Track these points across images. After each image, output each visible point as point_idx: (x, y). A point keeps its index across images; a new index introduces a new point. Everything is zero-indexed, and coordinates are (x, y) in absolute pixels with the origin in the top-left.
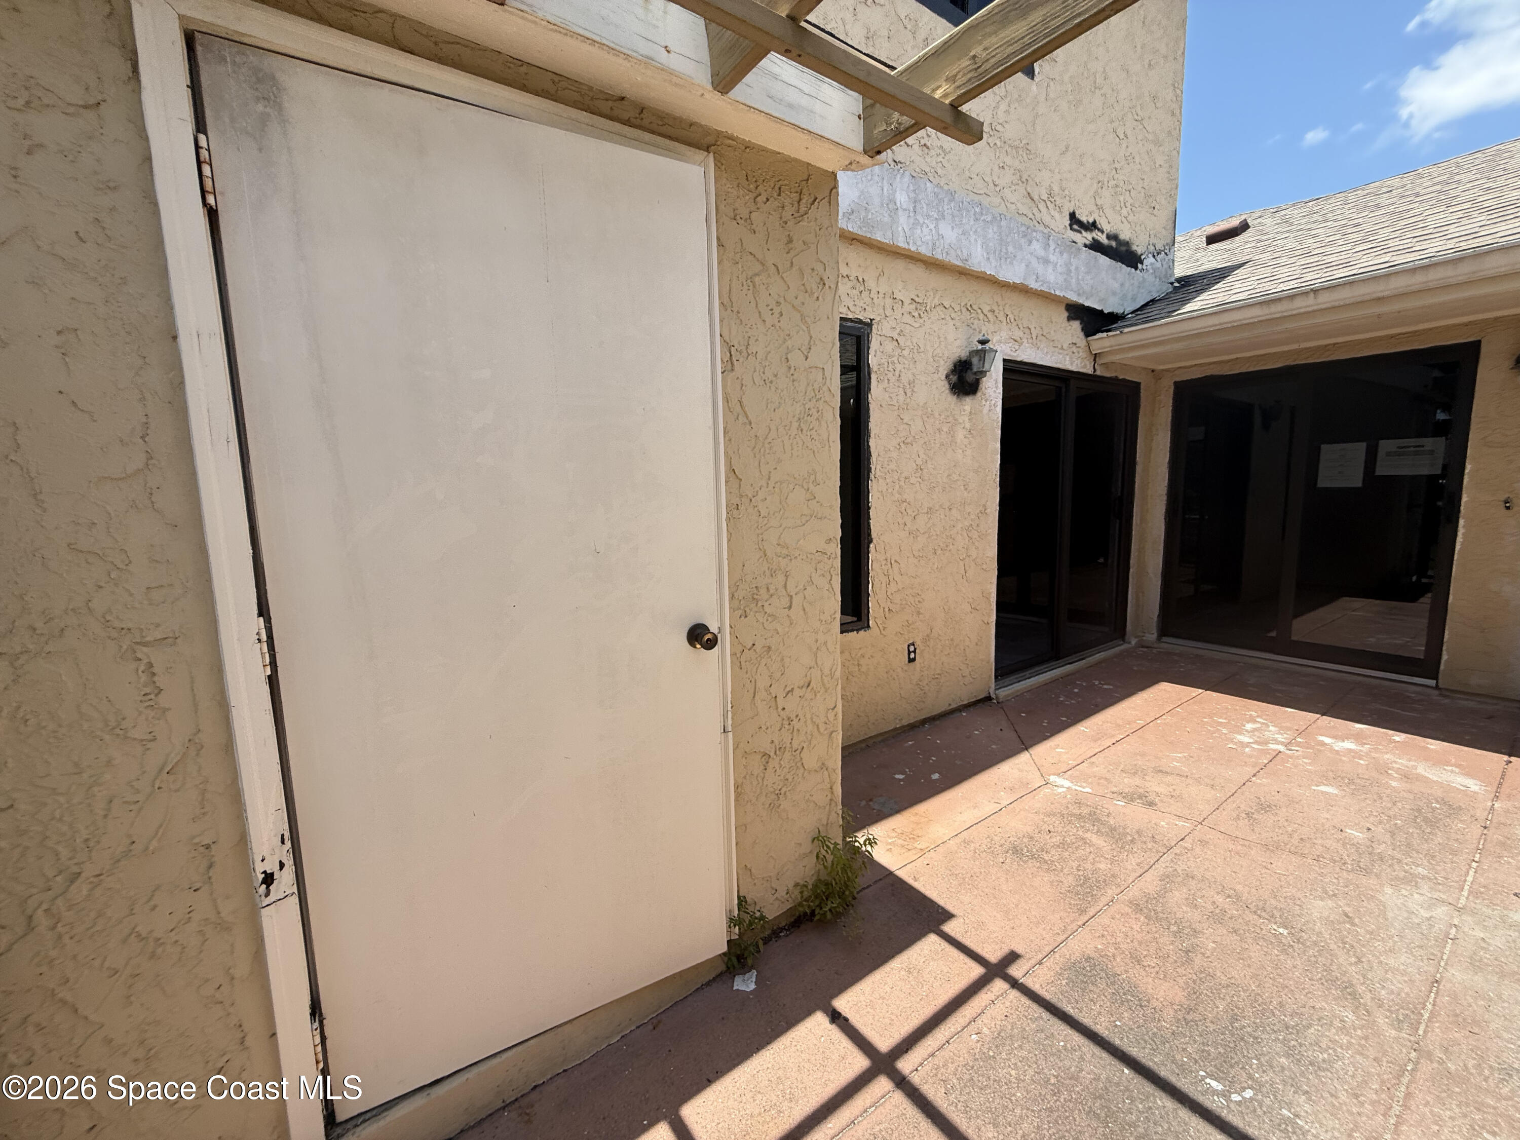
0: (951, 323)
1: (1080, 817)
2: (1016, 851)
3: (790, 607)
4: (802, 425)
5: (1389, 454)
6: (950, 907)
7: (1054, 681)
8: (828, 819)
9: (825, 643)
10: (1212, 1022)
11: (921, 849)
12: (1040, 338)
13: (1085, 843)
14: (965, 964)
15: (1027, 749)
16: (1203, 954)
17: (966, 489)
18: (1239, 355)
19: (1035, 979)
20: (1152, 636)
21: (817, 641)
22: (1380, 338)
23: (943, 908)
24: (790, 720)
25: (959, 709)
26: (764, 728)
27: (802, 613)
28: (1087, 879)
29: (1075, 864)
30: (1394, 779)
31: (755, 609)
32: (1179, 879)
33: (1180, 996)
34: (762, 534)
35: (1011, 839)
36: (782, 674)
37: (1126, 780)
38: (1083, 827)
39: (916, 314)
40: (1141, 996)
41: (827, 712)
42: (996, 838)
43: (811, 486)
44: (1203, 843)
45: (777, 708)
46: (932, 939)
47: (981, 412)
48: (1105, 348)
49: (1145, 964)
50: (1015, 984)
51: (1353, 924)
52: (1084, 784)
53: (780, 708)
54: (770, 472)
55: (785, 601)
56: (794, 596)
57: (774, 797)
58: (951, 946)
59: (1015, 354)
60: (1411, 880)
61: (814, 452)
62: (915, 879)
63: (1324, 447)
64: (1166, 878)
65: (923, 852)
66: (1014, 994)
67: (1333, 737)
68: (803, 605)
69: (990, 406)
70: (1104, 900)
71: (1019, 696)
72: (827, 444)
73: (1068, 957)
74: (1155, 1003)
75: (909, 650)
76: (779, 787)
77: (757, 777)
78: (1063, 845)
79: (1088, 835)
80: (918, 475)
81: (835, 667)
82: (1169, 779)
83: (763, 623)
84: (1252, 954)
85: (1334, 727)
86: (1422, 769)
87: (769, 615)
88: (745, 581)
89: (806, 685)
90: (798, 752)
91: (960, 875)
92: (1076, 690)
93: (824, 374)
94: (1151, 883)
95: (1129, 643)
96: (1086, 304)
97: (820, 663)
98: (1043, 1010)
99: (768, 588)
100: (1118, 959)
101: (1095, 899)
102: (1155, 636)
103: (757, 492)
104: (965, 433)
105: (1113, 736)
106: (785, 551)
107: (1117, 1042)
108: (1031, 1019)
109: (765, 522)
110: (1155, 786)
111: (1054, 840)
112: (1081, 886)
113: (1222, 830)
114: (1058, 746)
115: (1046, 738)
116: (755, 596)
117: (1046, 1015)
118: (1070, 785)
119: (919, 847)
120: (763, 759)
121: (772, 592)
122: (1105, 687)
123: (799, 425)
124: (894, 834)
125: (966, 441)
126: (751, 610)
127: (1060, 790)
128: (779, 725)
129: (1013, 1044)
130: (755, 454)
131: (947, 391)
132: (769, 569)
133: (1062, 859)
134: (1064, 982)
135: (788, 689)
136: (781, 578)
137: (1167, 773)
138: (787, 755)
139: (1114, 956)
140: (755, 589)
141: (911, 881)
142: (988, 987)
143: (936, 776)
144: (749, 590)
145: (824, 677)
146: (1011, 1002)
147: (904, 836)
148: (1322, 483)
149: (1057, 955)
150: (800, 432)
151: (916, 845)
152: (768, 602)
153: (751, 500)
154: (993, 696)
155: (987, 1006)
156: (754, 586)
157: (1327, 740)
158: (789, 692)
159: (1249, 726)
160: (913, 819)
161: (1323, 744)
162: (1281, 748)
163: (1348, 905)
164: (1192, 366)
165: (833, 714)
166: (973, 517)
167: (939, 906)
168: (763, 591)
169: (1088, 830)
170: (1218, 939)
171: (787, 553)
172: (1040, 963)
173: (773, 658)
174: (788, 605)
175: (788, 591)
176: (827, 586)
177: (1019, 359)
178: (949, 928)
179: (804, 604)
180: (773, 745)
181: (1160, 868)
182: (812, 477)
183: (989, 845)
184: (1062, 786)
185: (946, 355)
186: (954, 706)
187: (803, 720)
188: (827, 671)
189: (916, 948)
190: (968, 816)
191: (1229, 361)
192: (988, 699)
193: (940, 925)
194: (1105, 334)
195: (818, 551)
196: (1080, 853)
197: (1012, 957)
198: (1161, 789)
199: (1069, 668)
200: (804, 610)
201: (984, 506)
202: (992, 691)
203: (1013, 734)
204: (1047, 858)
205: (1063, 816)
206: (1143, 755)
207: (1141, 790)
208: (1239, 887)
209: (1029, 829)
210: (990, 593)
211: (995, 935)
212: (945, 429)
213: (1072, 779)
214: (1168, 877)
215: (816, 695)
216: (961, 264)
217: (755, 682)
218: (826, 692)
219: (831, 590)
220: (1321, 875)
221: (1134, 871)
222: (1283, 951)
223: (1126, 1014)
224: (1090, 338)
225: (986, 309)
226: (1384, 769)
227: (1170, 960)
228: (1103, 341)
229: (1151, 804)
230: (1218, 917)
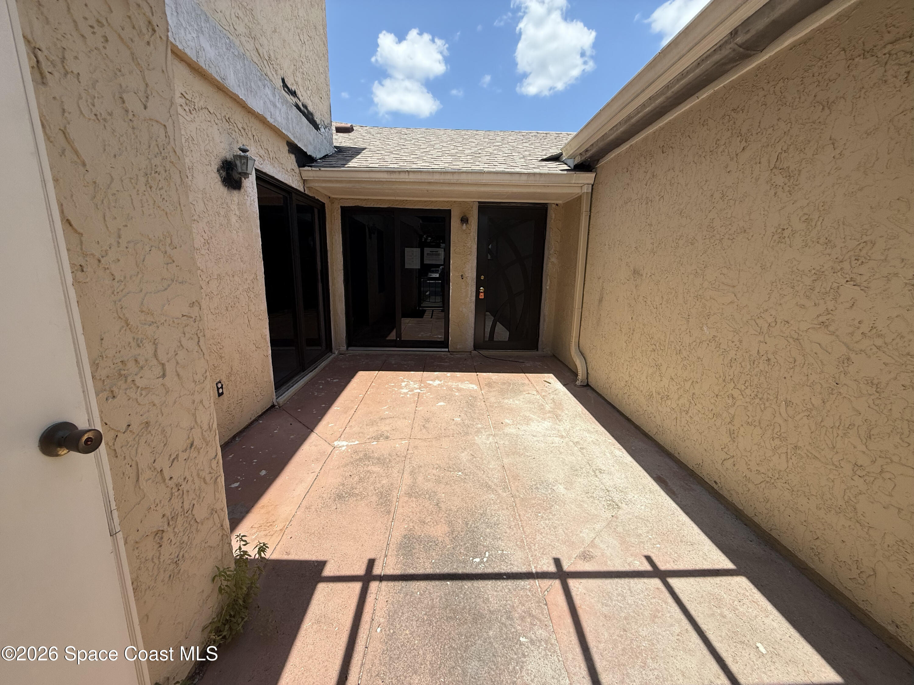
0: (215, 127)
1: (360, 459)
2: (340, 497)
3: (164, 376)
4: (150, 181)
5: (428, 254)
6: (321, 558)
7: (306, 384)
8: (222, 552)
9: (201, 402)
10: (462, 532)
11: (281, 530)
12: (274, 159)
13: (370, 473)
14: (349, 587)
15: (312, 431)
16: (443, 501)
17: (242, 261)
18: (370, 198)
19: (389, 567)
20: (344, 348)
21: (194, 402)
22: (420, 201)
23: (317, 561)
24: (178, 485)
25: (256, 420)
26: (153, 507)
27: (176, 378)
28: (381, 493)
29: (372, 488)
30: (455, 392)
31: (124, 386)
32: (417, 470)
33: (446, 529)
34: (120, 301)
35: (333, 491)
36: (165, 445)
37: (371, 429)
38: (365, 465)
39: (187, 108)
40: (434, 540)
41: (211, 463)
42: (325, 495)
43: (168, 249)
44: (416, 447)
45: (164, 481)
46: (322, 589)
47: (245, 204)
48: (310, 177)
49: (427, 522)
50: (381, 578)
51: (475, 458)
52: (353, 440)
53: (167, 477)
54: (119, 229)
55: (158, 371)
56: (167, 363)
57: (172, 567)
58: (335, 583)
59: (261, 166)
60: (478, 431)
61: (166, 213)
62: (288, 554)
63: (407, 249)
64: (412, 473)
65: (283, 531)
66: (384, 583)
67: (432, 380)
68: (176, 371)
69: (251, 201)
70: (395, 499)
71: (291, 399)
72: (179, 207)
73: (396, 543)
74: (440, 539)
75: (217, 387)
76: (176, 555)
77: (153, 559)
78: (361, 480)
79: (369, 468)
80: (206, 247)
81: (212, 420)
82: (387, 421)
83: (137, 399)
84: (457, 490)
85: (429, 376)
86: (461, 386)
87: (142, 389)
88: (107, 357)
89: (189, 445)
90: (190, 512)
91: (316, 532)
92: (321, 387)
93: (166, 132)
94: (407, 479)
95: (334, 353)
96: (299, 145)
97: (199, 422)
98: (401, 582)
99: (136, 361)
100: (416, 527)
101: (391, 502)
102: (345, 347)
103: (106, 251)
104: (236, 218)
105: (353, 408)
106: (150, 319)
107: (438, 571)
108: (399, 592)
109: (122, 287)
110: (384, 428)
111: (355, 479)
112: (381, 498)
113: (419, 438)
114: (329, 423)
115: (320, 420)
116: (123, 372)
117: (403, 584)
118: (347, 443)
119: (278, 529)
120: (157, 538)
121: (141, 363)
122: (334, 381)
123: (147, 181)
124: (254, 530)
125: (237, 225)
126: (119, 389)
127: (344, 448)
128: (168, 496)
129: (398, 615)
130: (97, 205)
131: (220, 183)
132: (134, 338)
133: (365, 489)
134: (401, 558)
135: (173, 457)
136: (149, 348)
137: (385, 418)
138: (180, 520)
139: (413, 527)
140: (120, 364)
141: (285, 557)
142: (369, 592)
143: (263, 473)
144: (112, 366)
145: (204, 433)
146: (385, 590)
147: (263, 527)
148: (407, 266)
149: (391, 545)
150: (149, 189)
151: (275, 529)
152: (139, 376)
153: (99, 261)
154: (276, 404)
155: (374, 605)
156: (118, 360)
157: (431, 382)
158: (174, 459)
159: (403, 384)
160: (263, 511)
161: (430, 385)
162: (419, 391)
163: (470, 450)
164: (348, 199)
165: (216, 462)
166: (249, 282)
167: (313, 561)
168: (131, 365)
169: (368, 465)
170: (444, 491)
171: (152, 320)
172: (386, 556)
173: (153, 432)
174: (161, 373)
175: (160, 359)
176: (197, 348)
177: (264, 171)
178: (328, 572)
179: (178, 369)
180: (165, 519)
181: (408, 470)
182: (168, 241)
183: (322, 502)
184: (343, 446)
185: (215, 153)
186: (253, 418)
187: (190, 479)
188: (205, 427)
189: (314, 601)
190: (300, 490)
191: (365, 199)
192: (273, 406)
193: (321, 573)
194: (310, 168)
195: (183, 316)
196: (372, 480)
197: (371, 563)
198: (388, 428)
199: (311, 375)
200: (178, 375)
201: (256, 274)
202: (274, 401)
203: (299, 424)
204: (357, 492)
205: (352, 463)
206: (371, 413)
207: (380, 432)
208: (438, 462)
209: (339, 480)
210: (266, 335)
211: (356, 557)
212: (222, 213)
213: (346, 440)
214: (412, 472)
215: (199, 452)
216: (220, 80)
217: (137, 465)
218: (207, 445)
219: (200, 351)
220: (457, 442)
221: (398, 476)
222: (464, 482)
223: (433, 554)
224: (301, 169)
225: (240, 126)
226: (450, 389)
227: (434, 513)
228: (309, 172)
229: (387, 438)
230: (438, 481)
